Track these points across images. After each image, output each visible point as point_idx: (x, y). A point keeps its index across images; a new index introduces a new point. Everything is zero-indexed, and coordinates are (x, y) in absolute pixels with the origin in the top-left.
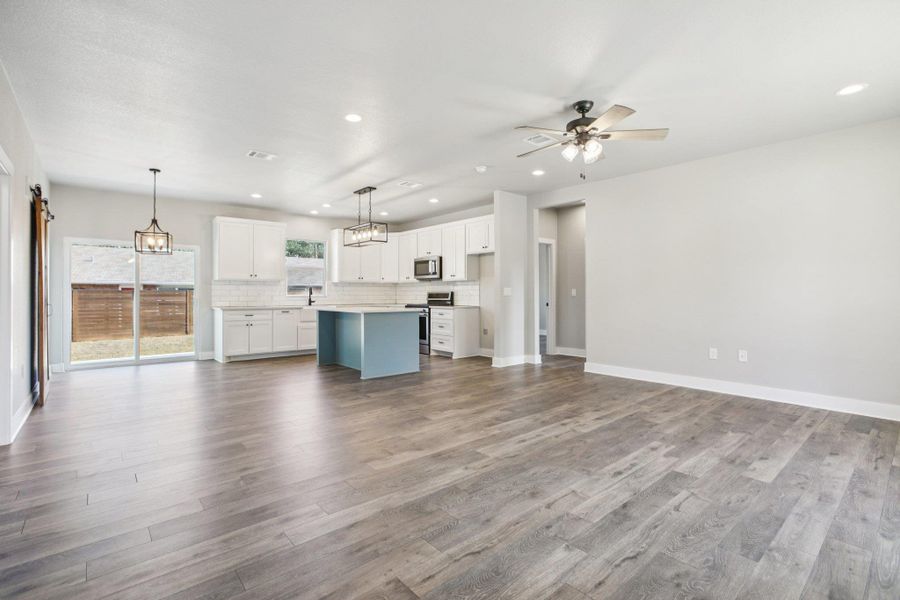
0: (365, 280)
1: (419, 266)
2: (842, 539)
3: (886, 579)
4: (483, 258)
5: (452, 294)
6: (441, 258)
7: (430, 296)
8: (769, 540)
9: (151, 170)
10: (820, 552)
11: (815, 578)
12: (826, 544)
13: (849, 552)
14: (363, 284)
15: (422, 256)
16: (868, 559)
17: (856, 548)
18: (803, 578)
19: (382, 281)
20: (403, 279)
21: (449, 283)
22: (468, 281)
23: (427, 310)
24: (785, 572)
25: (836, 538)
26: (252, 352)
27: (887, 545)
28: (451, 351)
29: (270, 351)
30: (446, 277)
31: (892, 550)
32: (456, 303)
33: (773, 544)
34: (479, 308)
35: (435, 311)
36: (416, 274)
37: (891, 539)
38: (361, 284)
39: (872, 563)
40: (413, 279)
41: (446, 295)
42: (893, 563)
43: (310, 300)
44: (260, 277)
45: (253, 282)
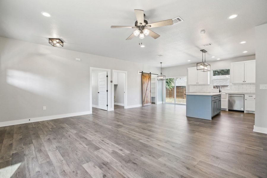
2: (47, 162)
3: (34, 160)
8: (59, 151)
10: (48, 155)
11: (45, 151)
12: (49, 158)
13: (44, 160)
16: (39, 161)
17: (43, 162)
18: (47, 149)
24: (50, 148)
25: (49, 161)
27: (37, 169)
31: (35, 169)
33: (58, 151)
37: (37, 172)
38: (244, 84)
39: (38, 161)
42: (34, 165)
43: (220, 90)
44: (200, 83)
45: (197, 85)
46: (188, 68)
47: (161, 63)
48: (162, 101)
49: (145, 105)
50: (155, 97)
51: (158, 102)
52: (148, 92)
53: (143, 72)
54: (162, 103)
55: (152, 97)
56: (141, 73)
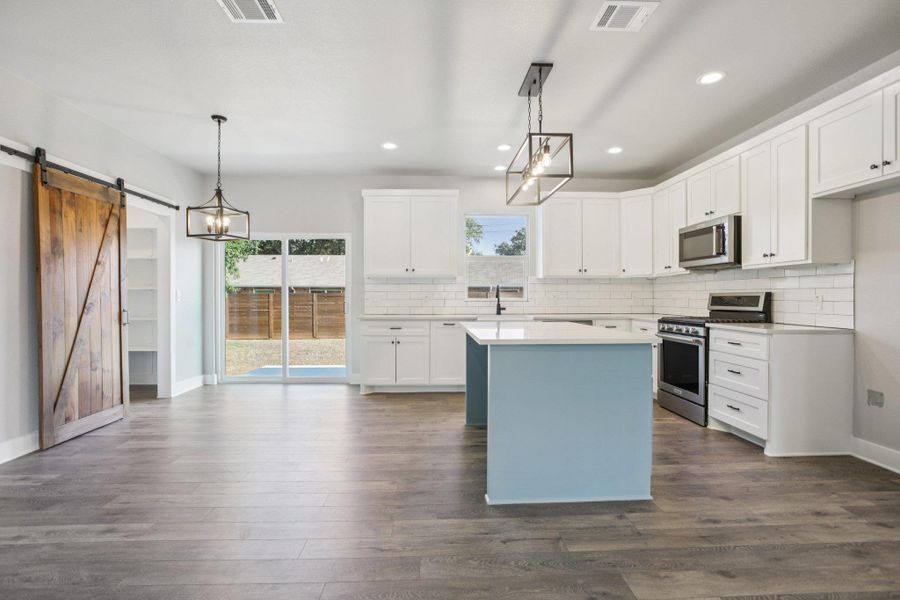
0: (591, 273)
1: (688, 242)
4: (865, 205)
5: (769, 296)
6: (738, 220)
7: (716, 300)
9: (214, 117)
14: (591, 281)
15: (698, 219)
19: (623, 275)
20: (660, 271)
21: (758, 273)
22: (814, 266)
23: (701, 331)
26: (399, 382)
28: (764, 437)
29: (426, 382)
30: (752, 259)
32: (777, 316)
34: (853, 333)
35: (721, 334)
36: (682, 259)
38: (584, 280)
40: (677, 269)
41: (754, 300)
43: (499, 305)
44: (420, 272)
45: (409, 279)
46: (365, 193)
47: (219, 118)
48: (204, 372)
49: (66, 432)
50: (154, 354)
51: (180, 382)
52: (102, 319)
53: (49, 158)
54: (205, 385)
55: (131, 353)
56: (23, 165)
